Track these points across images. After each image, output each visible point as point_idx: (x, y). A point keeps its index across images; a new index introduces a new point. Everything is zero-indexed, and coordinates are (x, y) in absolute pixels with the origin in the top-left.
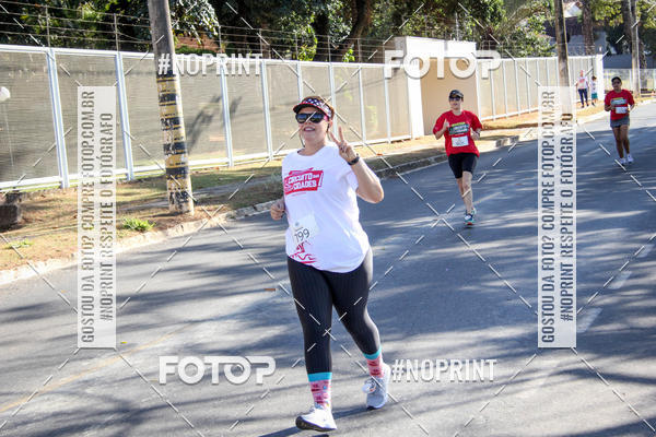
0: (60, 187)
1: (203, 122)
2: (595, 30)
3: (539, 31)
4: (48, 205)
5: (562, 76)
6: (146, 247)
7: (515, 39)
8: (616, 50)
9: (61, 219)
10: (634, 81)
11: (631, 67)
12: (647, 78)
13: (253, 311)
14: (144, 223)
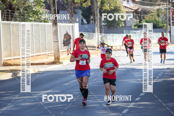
2: (75, 8)
3: (41, 6)
5: (54, 35)
7: (26, 10)
8: (87, 21)
10: (97, 40)
11: (95, 32)
12: (104, 38)
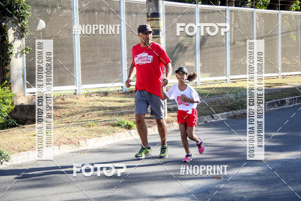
0: (75, 94)
1: (180, 50)
4: (65, 106)
6: (131, 141)
9: (74, 117)
13: (203, 192)
14: (131, 123)
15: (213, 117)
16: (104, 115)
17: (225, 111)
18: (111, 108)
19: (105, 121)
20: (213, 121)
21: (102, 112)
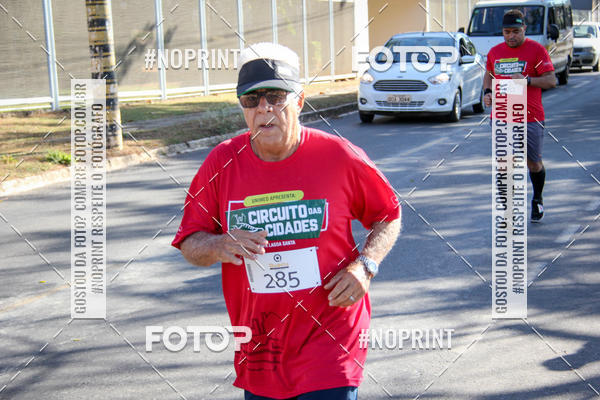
1: (135, 50)
14: (69, 157)
15: (188, 145)
16: (27, 145)
17: (206, 136)
18: (35, 135)
19: (28, 154)
20: (189, 150)
21: (22, 141)
